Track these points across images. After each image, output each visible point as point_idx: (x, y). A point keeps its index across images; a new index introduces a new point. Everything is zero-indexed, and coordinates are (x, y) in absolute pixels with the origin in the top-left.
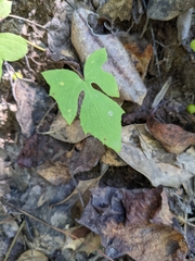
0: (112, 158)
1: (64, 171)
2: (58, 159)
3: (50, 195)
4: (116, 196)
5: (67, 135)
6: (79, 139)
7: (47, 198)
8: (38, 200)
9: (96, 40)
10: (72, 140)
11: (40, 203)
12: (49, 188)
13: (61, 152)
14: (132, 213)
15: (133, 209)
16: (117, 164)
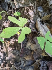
0: (44, 54)
1: (31, 57)
2: (29, 54)
3: (27, 63)
4: (45, 63)
5: (31, 48)
6: (35, 49)
7: (26, 64)
8: (23, 65)
9: (42, 26)
10: (33, 49)
11: (24, 65)
12: (27, 62)
13: (29, 52)
14: (50, 68)
15: (50, 67)
16: (45, 55)
